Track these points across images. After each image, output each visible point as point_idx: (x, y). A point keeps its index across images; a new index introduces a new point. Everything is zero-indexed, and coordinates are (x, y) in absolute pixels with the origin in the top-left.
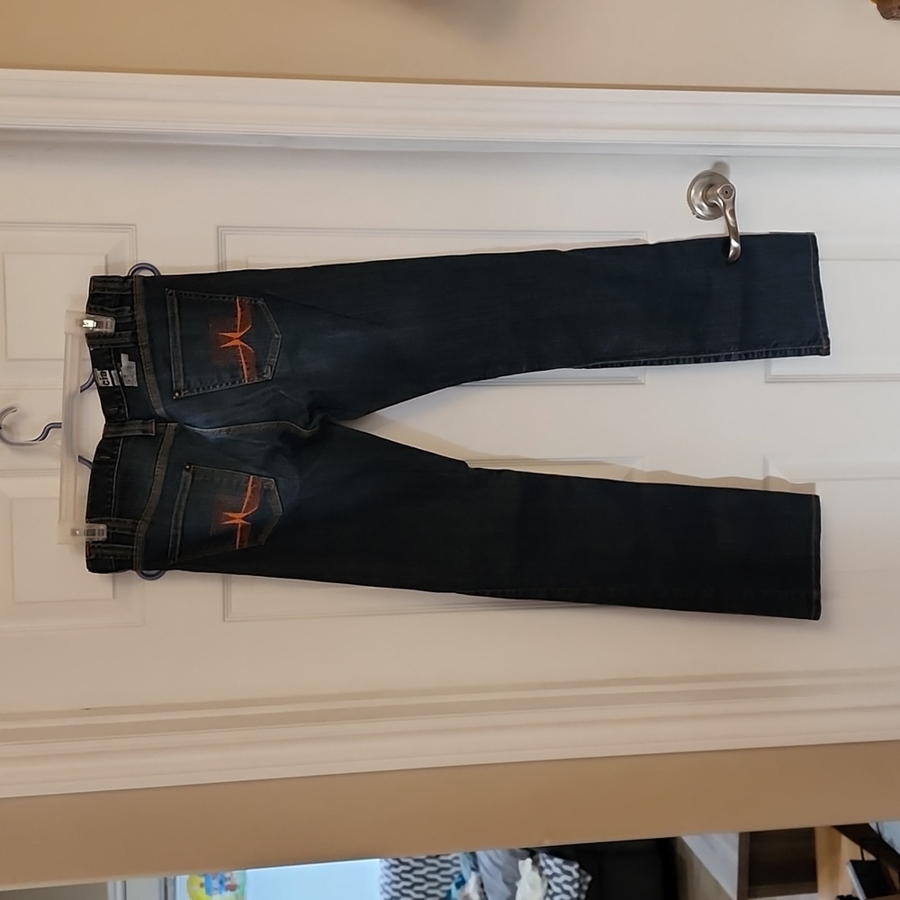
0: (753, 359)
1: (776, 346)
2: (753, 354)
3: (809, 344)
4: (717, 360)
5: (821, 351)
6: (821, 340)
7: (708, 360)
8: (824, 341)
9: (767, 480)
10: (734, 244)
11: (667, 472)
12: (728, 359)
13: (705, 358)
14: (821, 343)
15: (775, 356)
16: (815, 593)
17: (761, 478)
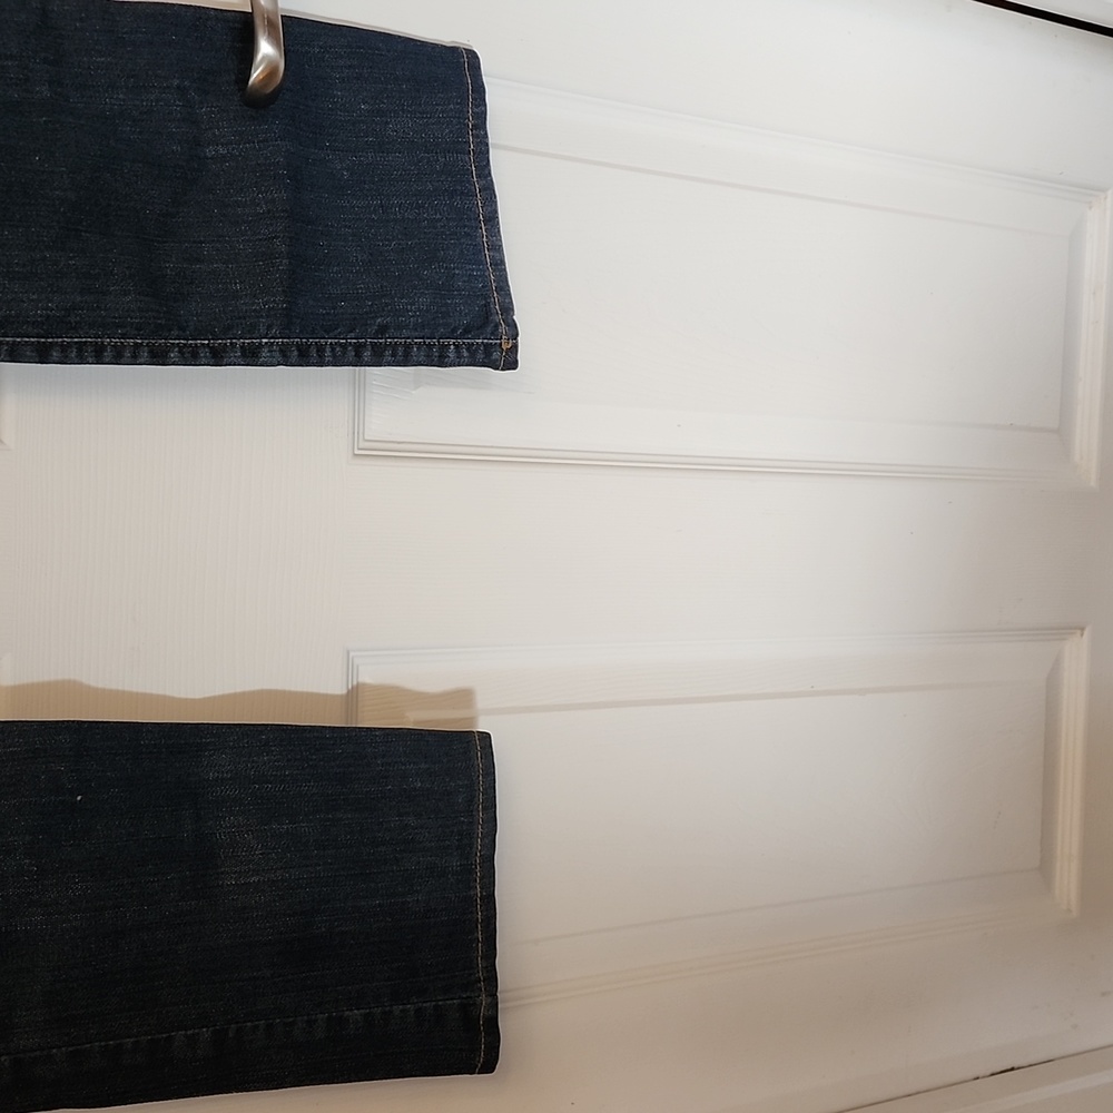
0: (321, 364)
1: (382, 331)
2: (320, 349)
3: (466, 332)
4: (218, 358)
5: (495, 355)
6: (497, 326)
7: (190, 357)
8: (503, 328)
9: (354, 694)
10: (266, 49)
11: (75, 682)
12: (251, 357)
13: (181, 348)
14: (495, 333)
15: (378, 362)
16: (484, 999)
17: (338, 689)
